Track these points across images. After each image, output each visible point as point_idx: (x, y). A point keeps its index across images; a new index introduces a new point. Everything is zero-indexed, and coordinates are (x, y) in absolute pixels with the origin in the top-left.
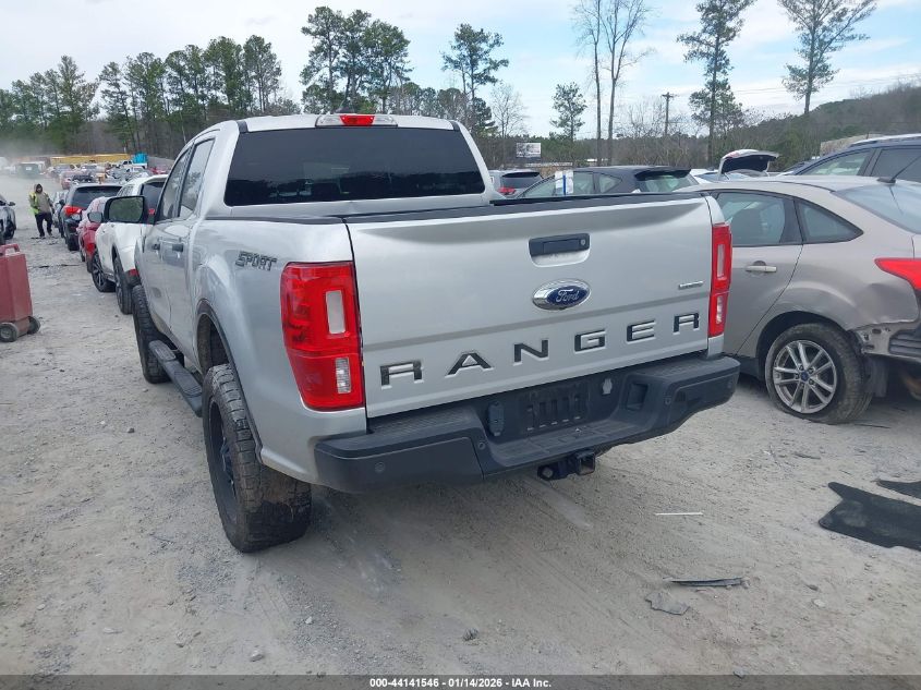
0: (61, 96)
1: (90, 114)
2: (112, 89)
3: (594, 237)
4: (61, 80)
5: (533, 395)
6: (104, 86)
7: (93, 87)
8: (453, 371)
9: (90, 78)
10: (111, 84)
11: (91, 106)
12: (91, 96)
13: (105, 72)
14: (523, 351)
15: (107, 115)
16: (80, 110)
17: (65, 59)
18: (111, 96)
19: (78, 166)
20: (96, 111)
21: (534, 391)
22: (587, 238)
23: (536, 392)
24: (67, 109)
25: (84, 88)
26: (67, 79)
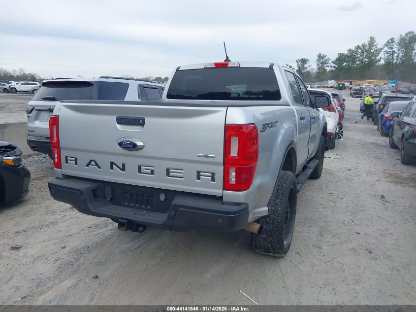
0: (365, 54)
1: (376, 62)
2: (389, 50)
3: (147, 120)
4: (367, 48)
5: (127, 189)
6: (386, 49)
7: (381, 50)
8: (87, 165)
9: (380, 46)
10: (389, 48)
11: (378, 58)
12: (379, 54)
13: (388, 42)
14: (114, 166)
15: (384, 62)
16: (372, 60)
17: (371, 38)
18: (387, 53)
19: (362, 85)
20: (379, 60)
21: (128, 187)
22: (143, 120)
23: (129, 188)
24: (367, 60)
25: (377, 50)
26: (370, 47)
